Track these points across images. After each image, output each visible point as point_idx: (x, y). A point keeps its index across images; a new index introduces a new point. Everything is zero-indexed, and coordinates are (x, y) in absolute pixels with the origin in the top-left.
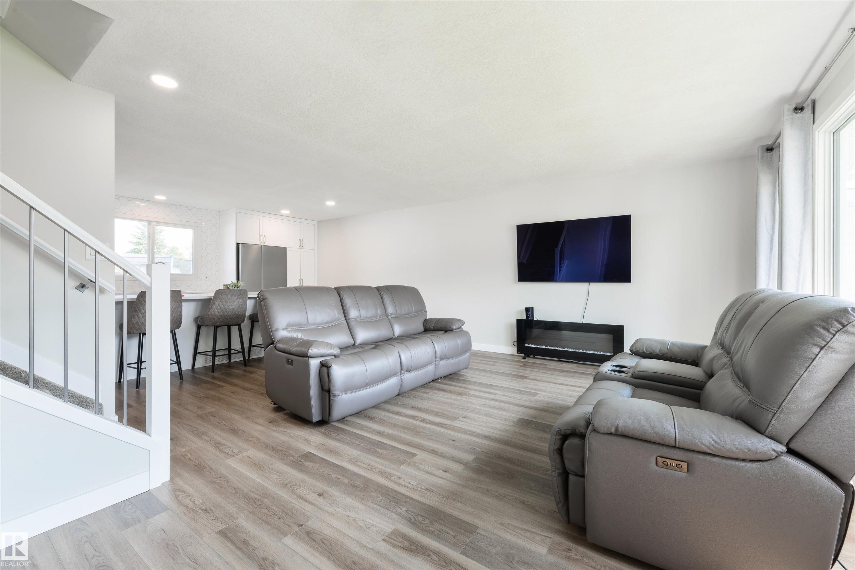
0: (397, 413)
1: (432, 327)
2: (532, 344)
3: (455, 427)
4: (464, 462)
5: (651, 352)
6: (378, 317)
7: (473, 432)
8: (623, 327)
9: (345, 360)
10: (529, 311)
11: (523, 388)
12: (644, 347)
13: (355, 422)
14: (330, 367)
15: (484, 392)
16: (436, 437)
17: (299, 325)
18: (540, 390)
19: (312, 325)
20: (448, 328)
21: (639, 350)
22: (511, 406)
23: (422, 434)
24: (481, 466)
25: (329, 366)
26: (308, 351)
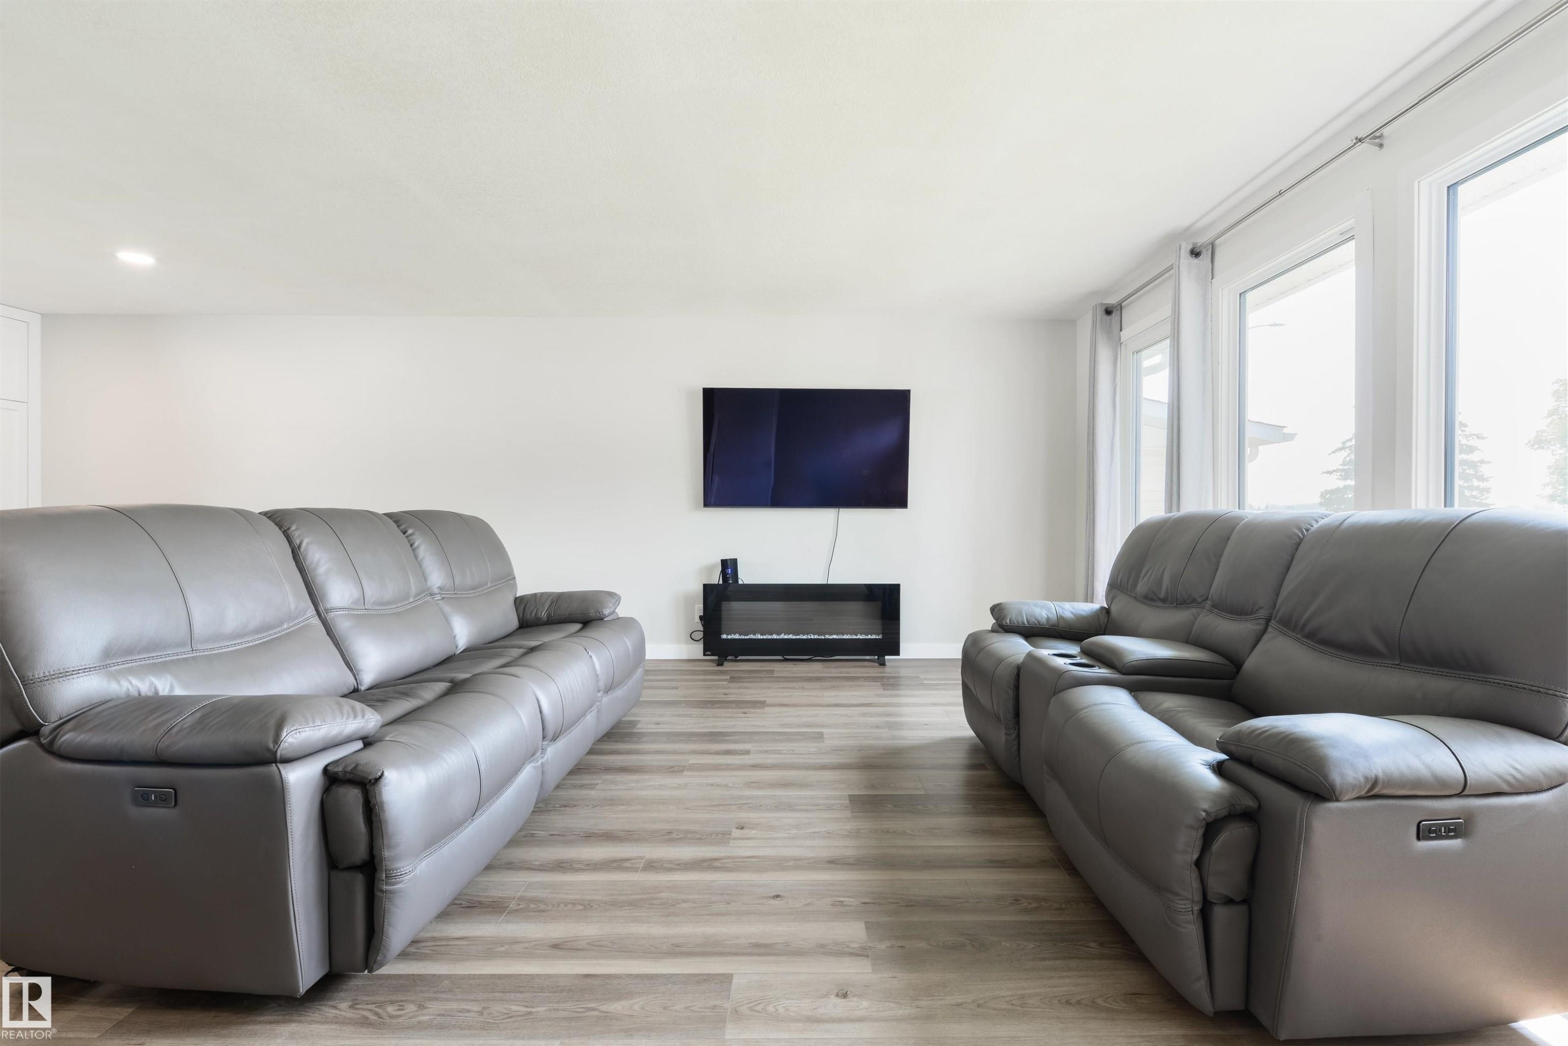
0: (561, 866)
1: (543, 615)
2: (735, 634)
3: (746, 860)
4: (854, 948)
5: (1036, 625)
6: (411, 601)
7: (797, 859)
8: (898, 586)
9: (415, 747)
10: (729, 567)
11: (783, 725)
12: (1023, 617)
13: (448, 939)
14: (381, 777)
15: (717, 753)
16: (728, 903)
17: (152, 646)
18: (823, 726)
19: (206, 641)
20: (592, 614)
21: (1016, 622)
22: (811, 773)
23: (684, 905)
24: (900, 943)
25: (371, 778)
26: (277, 739)
